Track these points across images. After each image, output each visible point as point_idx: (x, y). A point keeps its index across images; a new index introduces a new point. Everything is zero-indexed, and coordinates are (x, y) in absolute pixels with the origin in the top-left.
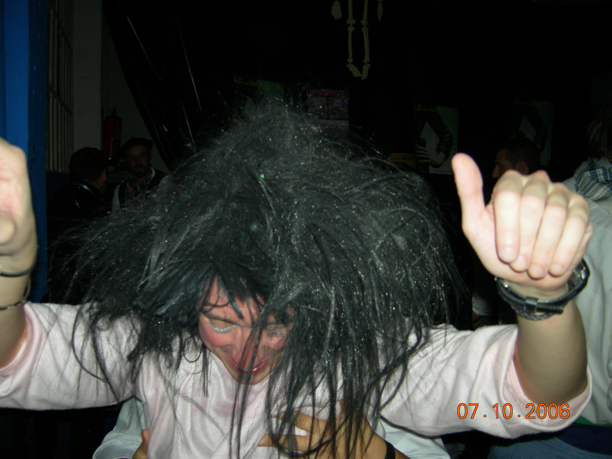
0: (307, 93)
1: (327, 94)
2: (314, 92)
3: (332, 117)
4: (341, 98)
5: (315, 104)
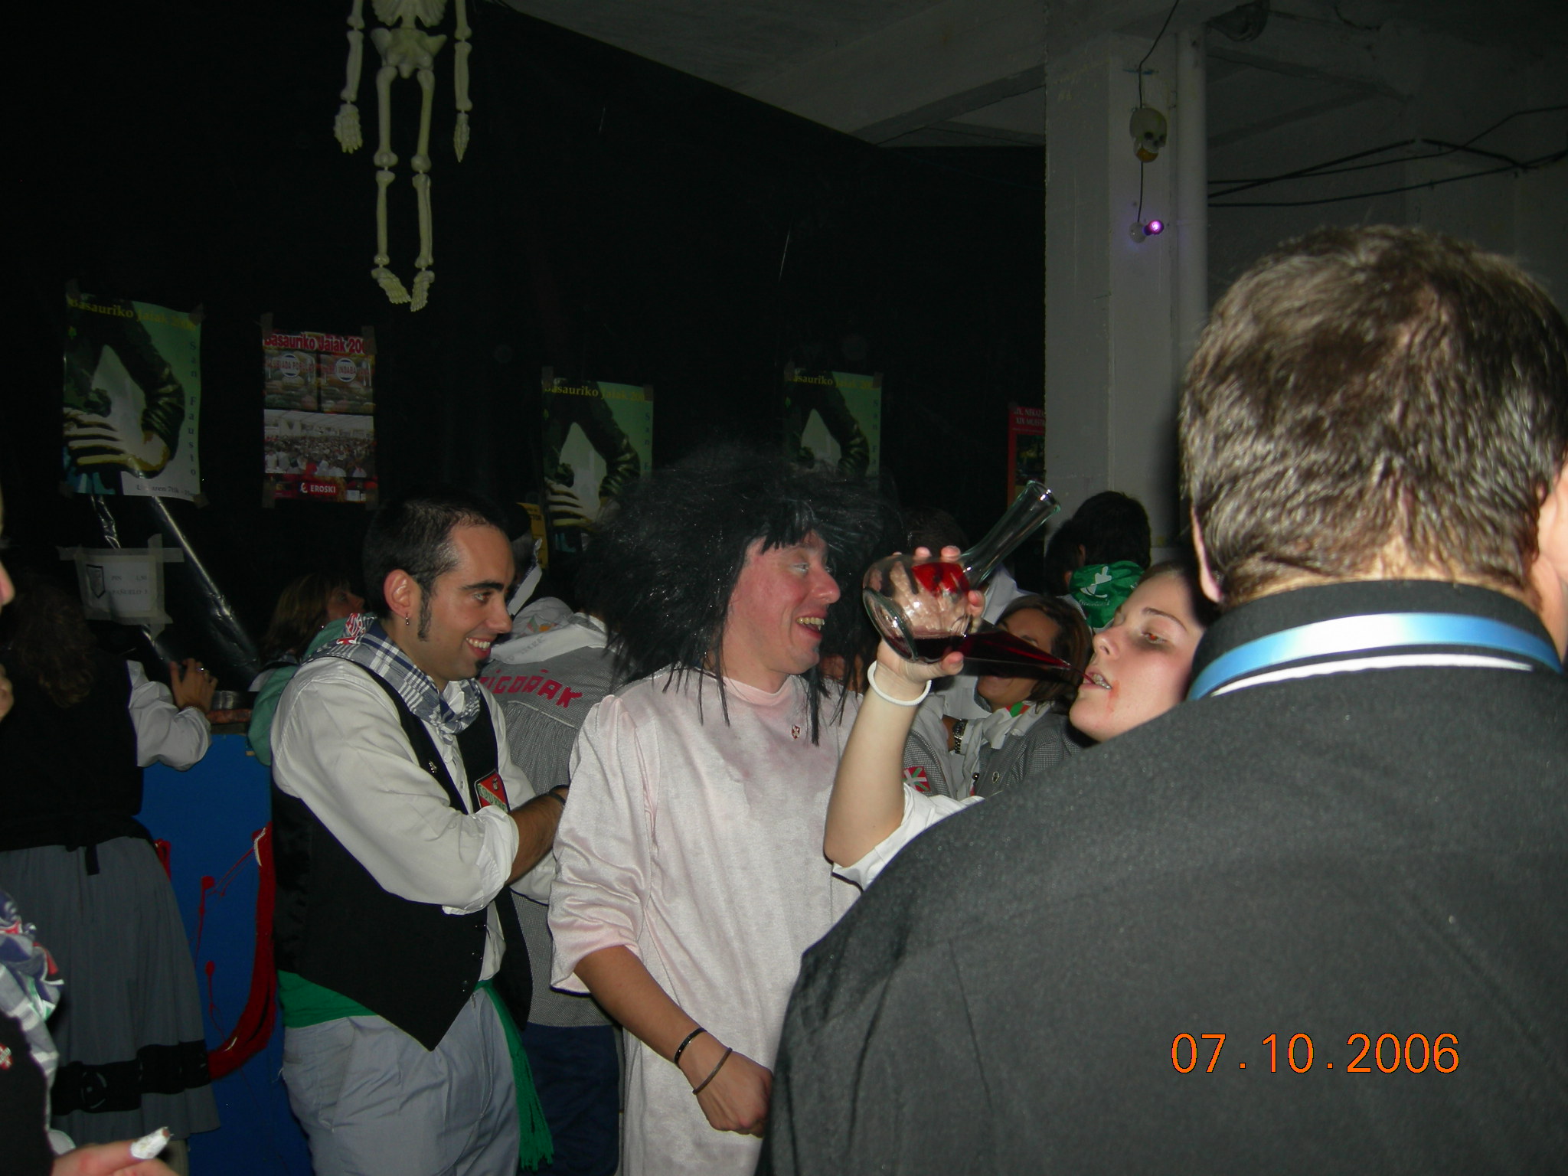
0: (264, 341)
1: (317, 346)
2: (283, 340)
3: (329, 406)
4: (355, 356)
5: (284, 371)
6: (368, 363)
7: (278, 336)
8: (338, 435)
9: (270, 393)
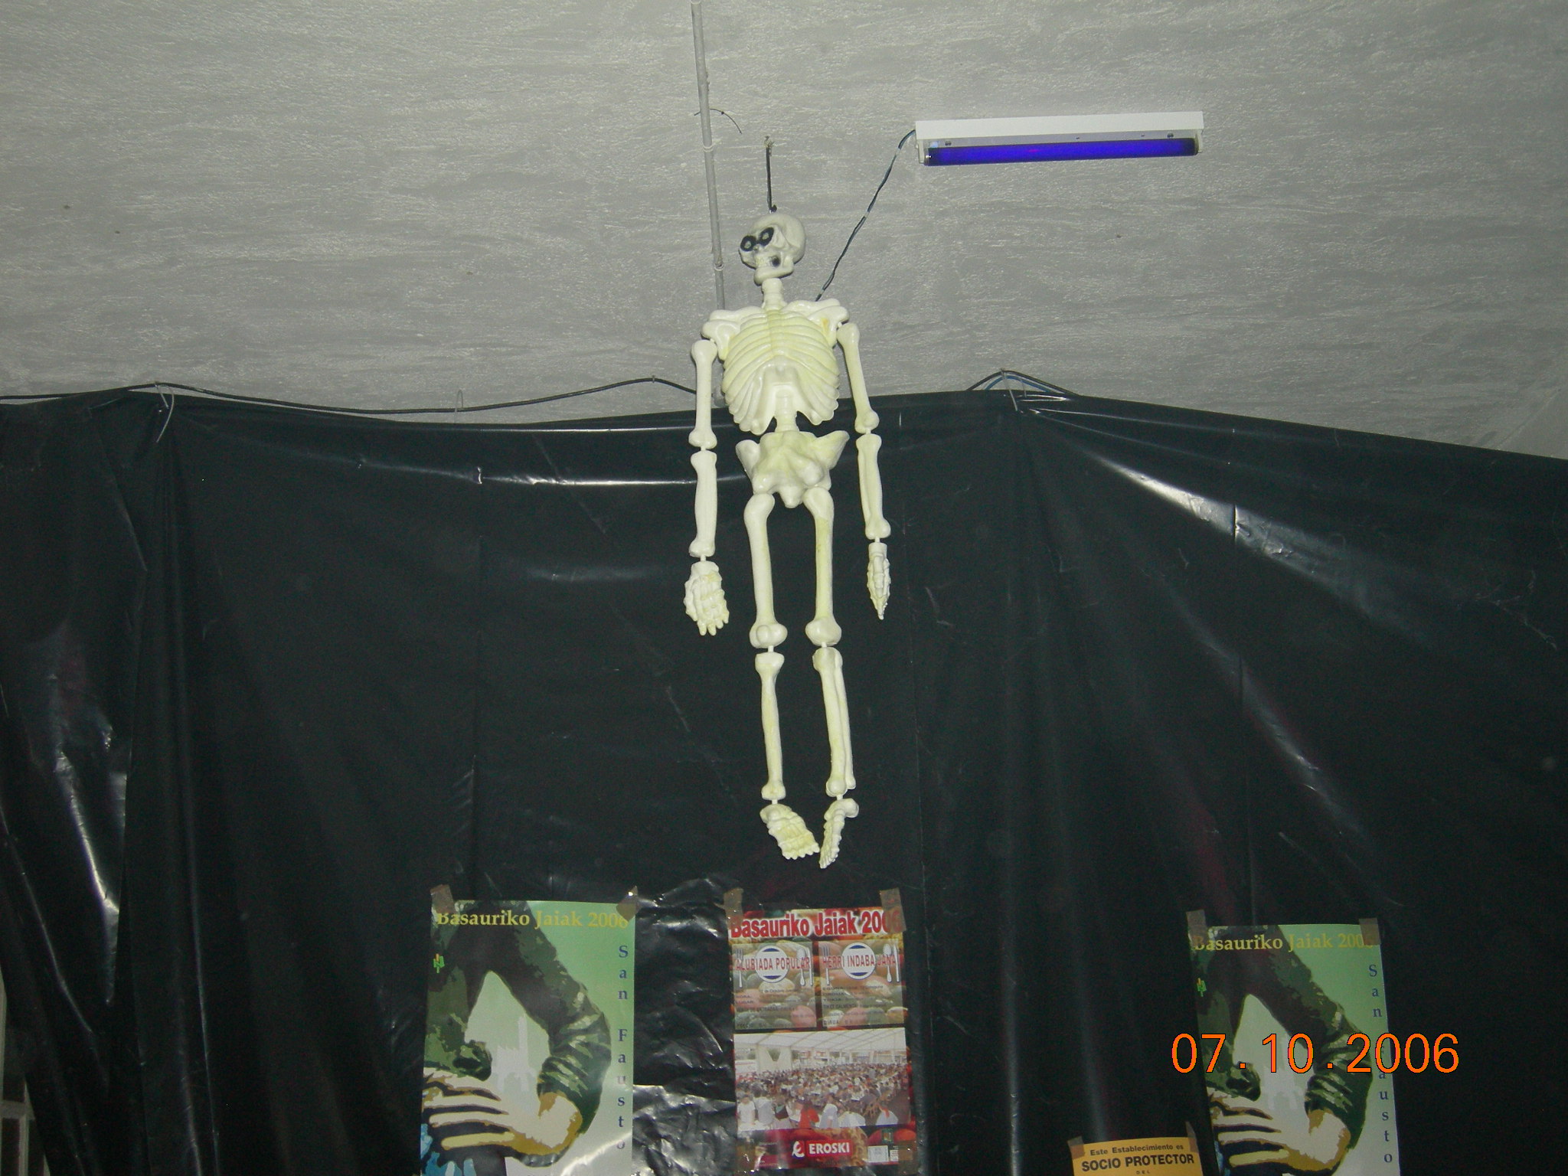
0: (730, 932)
2: (760, 927)
3: (835, 1018)
4: (872, 938)
5: (761, 973)
6: (893, 946)
7: (751, 921)
8: (851, 1062)
9: (741, 1010)
